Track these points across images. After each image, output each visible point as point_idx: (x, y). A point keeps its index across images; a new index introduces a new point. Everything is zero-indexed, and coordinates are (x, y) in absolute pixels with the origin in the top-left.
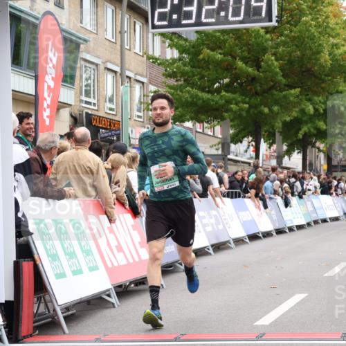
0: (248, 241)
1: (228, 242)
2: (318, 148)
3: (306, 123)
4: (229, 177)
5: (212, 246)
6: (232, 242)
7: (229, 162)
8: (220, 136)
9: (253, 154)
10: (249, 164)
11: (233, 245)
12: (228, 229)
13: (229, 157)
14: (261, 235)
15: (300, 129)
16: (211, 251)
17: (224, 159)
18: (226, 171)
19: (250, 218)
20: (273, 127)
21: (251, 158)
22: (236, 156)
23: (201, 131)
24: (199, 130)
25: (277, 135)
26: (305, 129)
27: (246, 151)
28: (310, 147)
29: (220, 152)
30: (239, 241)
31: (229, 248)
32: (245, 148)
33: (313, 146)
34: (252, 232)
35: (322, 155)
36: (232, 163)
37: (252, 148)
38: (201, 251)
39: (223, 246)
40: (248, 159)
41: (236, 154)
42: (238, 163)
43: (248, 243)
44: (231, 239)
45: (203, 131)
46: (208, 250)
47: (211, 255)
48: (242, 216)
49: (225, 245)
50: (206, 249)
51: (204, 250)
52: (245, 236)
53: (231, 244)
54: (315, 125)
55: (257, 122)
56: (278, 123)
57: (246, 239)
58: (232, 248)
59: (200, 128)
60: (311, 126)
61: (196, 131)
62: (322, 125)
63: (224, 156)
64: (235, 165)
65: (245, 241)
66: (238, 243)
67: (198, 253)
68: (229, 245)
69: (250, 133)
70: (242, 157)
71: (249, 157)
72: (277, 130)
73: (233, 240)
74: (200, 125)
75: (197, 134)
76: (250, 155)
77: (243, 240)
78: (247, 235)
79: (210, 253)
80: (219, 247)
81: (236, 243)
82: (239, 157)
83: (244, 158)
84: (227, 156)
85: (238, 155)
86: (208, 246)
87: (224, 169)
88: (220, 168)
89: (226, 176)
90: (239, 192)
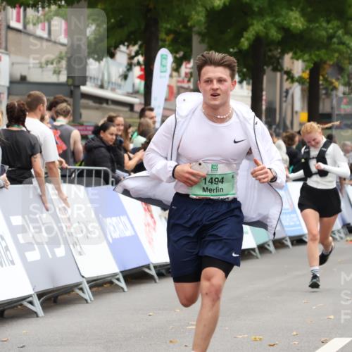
0: (123, 284)
1: (78, 286)
2: (289, 74)
3: (261, 13)
4: (84, 137)
5: (40, 295)
6: (86, 286)
7: (84, 101)
9: (140, 85)
10: (131, 106)
11: (88, 294)
12: (78, 258)
13: (83, 89)
14: (153, 272)
15: (245, 28)
16: (37, 307)
17: (72, 94)
18: (76, 122)
19: (129, 233)
20: (184, 20)
21: (135, 93)
22: (102, 87)
23: (19, 26)
24: (14, 24)
25: (196, 40)
26: (256, 27)
27: (125, 77)
28: (268, 70)
29: (63, 78)
30: (102, 285)
31: (80, 300)
32: (122, 69)
33: (277, 67)
34: (133, 264)
35: (297, 90)
36: (91, 103)
37: (137, 71)
38: (13, 308)
39: (66, 296)
40: (129, 94)
41: (99, 83)
42: (105, 105)
43: (122, 288)
44: (85, 281)
45: (25, 27)
46: (30, 306)
47: (37, 316)
48: (112, 228)
49: (69, 293)
50: (25, 303)
51: (21, 305)
52: (116, 274)
53: (83, 292)
54: (280, 20)
55: (149, 10)
56: (198, 13)
57: (118, 280)
58: (86, 300)
59: (18, 21)
60: (272, 22)
61: (9, 28)
62: (296, 18)
63: (72, 88)
64: (97, 109)
65: (116, 285)
66: (100, 289)
67: (6, 313)
68: (80, 293)
69: (132, 37)
70: (113, 90)
71: (130, 90)
72: (195, 29)
73: (88, 282)
74: (18, 14)
75: (11, 35)
76: (134, 85)
77: (111, 283)
78: (121, 272)
79: (36, 313)
80: (55, 299)
81: (94, 289)
82: (107, 89)
83: (118, 91)
84: (79, 87)
85: (105, 85)
86: (31, 296)
87: (71, 118)
88: (62, 115)
89: (76, 134)
90: (105, 171)
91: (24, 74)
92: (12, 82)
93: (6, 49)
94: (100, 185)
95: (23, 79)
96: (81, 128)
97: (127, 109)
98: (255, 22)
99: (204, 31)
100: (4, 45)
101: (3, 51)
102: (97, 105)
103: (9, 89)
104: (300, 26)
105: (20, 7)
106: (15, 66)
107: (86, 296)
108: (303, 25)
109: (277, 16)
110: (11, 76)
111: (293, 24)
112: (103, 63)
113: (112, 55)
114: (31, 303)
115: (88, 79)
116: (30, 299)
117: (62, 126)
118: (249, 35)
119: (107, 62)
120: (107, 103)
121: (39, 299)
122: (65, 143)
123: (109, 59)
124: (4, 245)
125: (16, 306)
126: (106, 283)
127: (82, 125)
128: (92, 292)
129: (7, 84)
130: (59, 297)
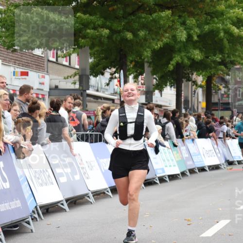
0: (110, 194)
1: (87, 195)
2: (195, 83)
3: (180, 51)
5: (67, 200)
6: (91, 195)
7: (88, 98)
8: (77, 67)
9: (118, 89)
10: (113, 100)
11: (92, 199)
12: (86, 180)
13: (88, 92)
15: (171, 59)
16: (66, 206)
17: (82, 94)
18: (85, 109)
20: (140, 56)
21: (115, 93)
22: (97, 91)
23: (54, 60)
24: (51, 59)
25: (146, 65)
26: (177, 58)
27: (108, 85)
28: (184, 80)
29: (77, 86)
30: (100, 195)
31: (88, 202)
33: (189, 79)
35: (200, 91)
36: (92, 99)
38: (53, 207)
39: (81, 200)
40: (112, 94)
41: (96, 89)
42: (99, 100)
43: (110, 196)
44: (90, 192)
45: (57, 60)
46: (62, 206)
47: (66, 211)
48: (104, 165)
49: (82, 199)
50: (59, 205)
51: (57, 205)
52: (107, 189)
53: (90, 198)
54: (189, 55)
55: (122, 50)
56: (147, 52)
57: (108, 191)
58: (91, 203)
59: (53, 57)
60: (185, 56)
61: (49, 61)
62: (197, 54)
63: (82, 91)
64: (95, 102)
65: (107, 194)
66: (98, 196)
67: (50, 210)
68: (88, 199)
69: (113, 64)
70: (103, 92)
71: (113, 92)
72: (146, 60)
73: (92, 193)
74: (53, 53)
75: (50, 64)
76: (114, 89)
77: (104, 193)
78: (109, 187)
79: (65, 209)
80: (75, 202)
81: (95, 197)
82: (100, 92)
83: (107, 93)
84: (85, 91)
85: (99, 90)
86: (62, 201)
87: (82, 107)
88: (77, 105)
89: (84, 115)
90: (100, 134)
91: (57, 85)
92: (50, 89)
93: (47, 72)
94: (97, 142)
95: (56, 87)
96: (87, 112)
97: (111, 102)
98: (176, 56)
99: (151, 60)
100: (46, 70)
101: (46, 73)
102: (95, 100)
103: (49, 92)
104: (199, 58)
105: (54, 50)
106: (52, 80)
107: (91, 201)
108: (201, 57)
109: (188, 53)
110: (50, 86)
111: (196, 57)
112: (98, 78)
113: (103, 74)
114: (62, 204)
115: (90, 87)
116: (62, 202)
117: (77, 111)
118: (173, 62)
119: (100, 78)
120: (101, 99)
121: (67, 202)
122: (79, 120)
123: (101, 76)
124: (47, 174)
125: (55, 206)
126: (101, 193)
127: (87, 111)
128: (94, 198)
129: (48, 90)
130: (77, 201)
